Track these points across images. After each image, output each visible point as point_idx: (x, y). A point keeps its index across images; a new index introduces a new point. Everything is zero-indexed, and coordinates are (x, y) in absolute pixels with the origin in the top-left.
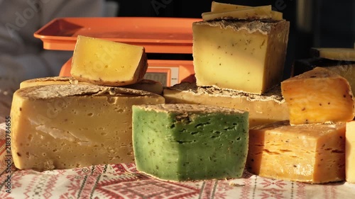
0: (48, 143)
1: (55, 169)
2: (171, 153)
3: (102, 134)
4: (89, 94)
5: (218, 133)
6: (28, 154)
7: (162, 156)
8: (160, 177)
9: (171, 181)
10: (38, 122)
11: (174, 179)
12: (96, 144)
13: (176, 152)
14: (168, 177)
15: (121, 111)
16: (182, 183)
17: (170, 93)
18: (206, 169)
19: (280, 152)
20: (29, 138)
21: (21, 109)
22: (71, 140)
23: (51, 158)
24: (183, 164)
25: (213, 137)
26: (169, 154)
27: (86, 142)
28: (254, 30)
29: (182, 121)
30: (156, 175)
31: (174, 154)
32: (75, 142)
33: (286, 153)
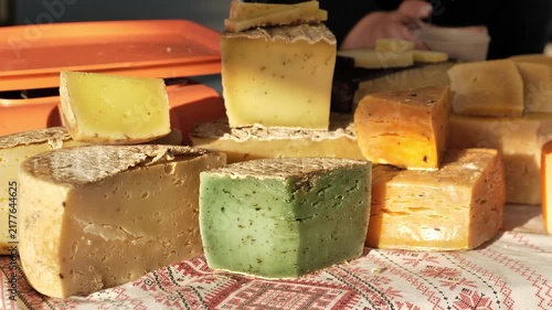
0: (96, 249)
1: (105, 287)
2: (287, 238)
3: (158, 221)
4: (141, 164)
5: (340, 197)
6: (71, 272)
7: (271, 245)
8: (264, 275)
9: (284, 279)
10: (86, 220)
11: (290, 275)
12: (152, 238)
13: (296, 234)
14: (280, 272)
15: (179, 182)
16: (302, 279)
17: (204, 143)
18: (326, 254)
19: (409, 212)
20: (74, 248)
21: (64, 204)
22: (124, 239)
23: (100, 272)
24: (303, 251)
25: (335, 205)
26: (284, 240)
27: (141, 239)
28: (318, 40)
29: (303, 188)
30: (257, 272)
31: (291, 239)
32: (126, 242)
33: (421, 212)
